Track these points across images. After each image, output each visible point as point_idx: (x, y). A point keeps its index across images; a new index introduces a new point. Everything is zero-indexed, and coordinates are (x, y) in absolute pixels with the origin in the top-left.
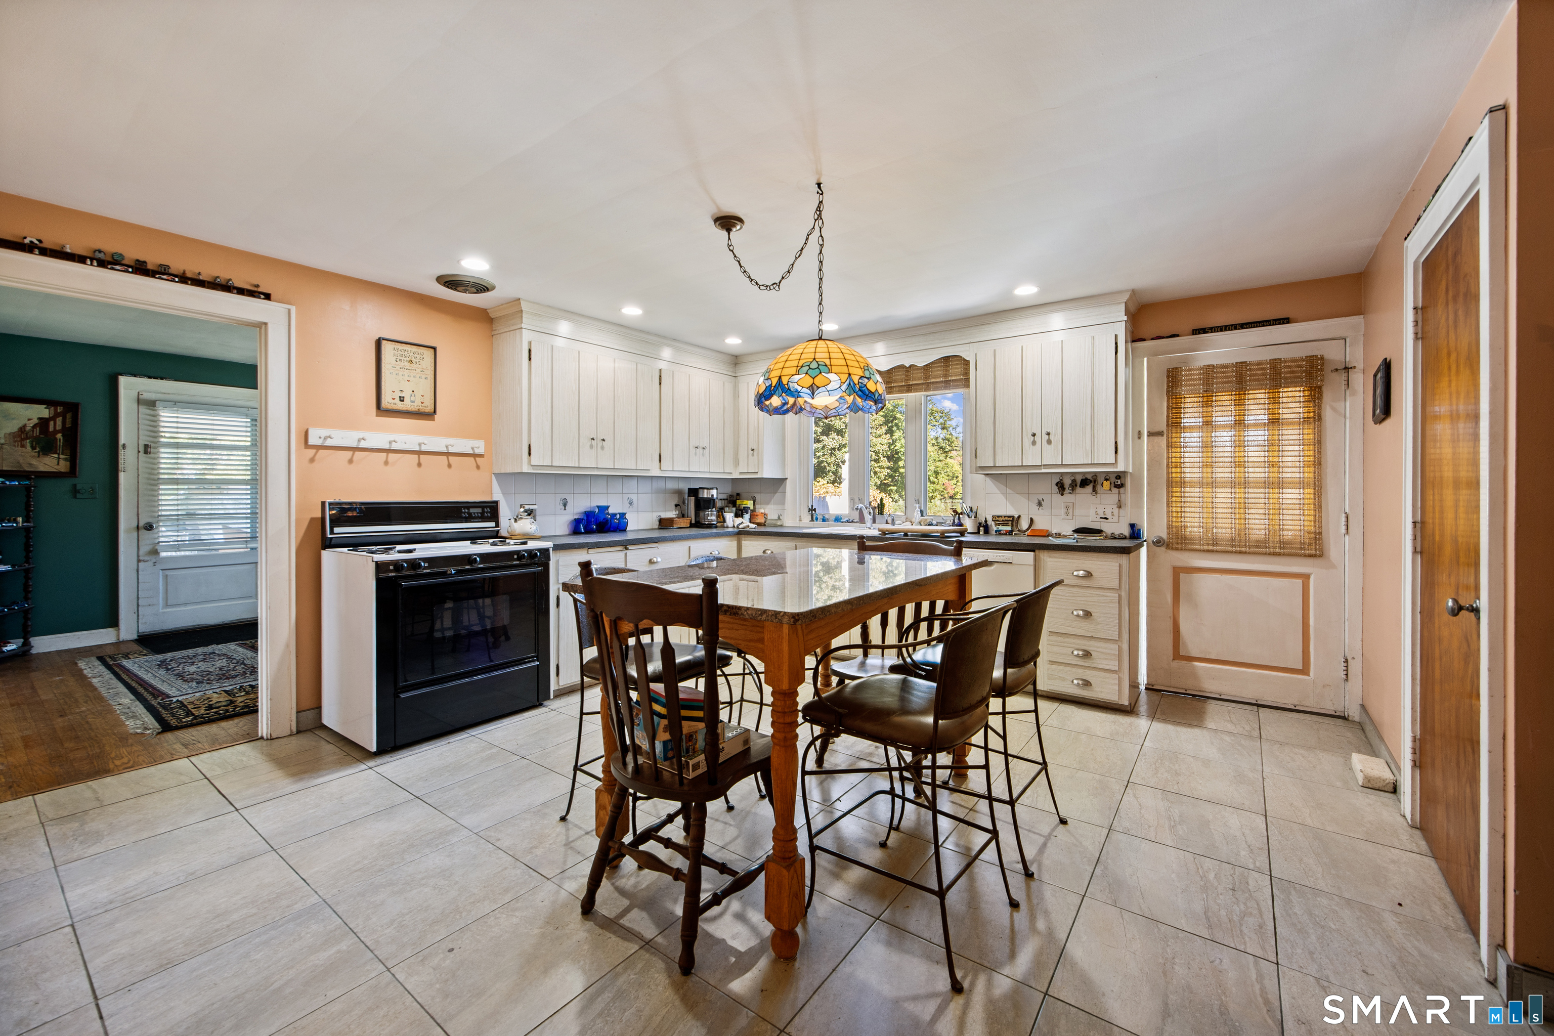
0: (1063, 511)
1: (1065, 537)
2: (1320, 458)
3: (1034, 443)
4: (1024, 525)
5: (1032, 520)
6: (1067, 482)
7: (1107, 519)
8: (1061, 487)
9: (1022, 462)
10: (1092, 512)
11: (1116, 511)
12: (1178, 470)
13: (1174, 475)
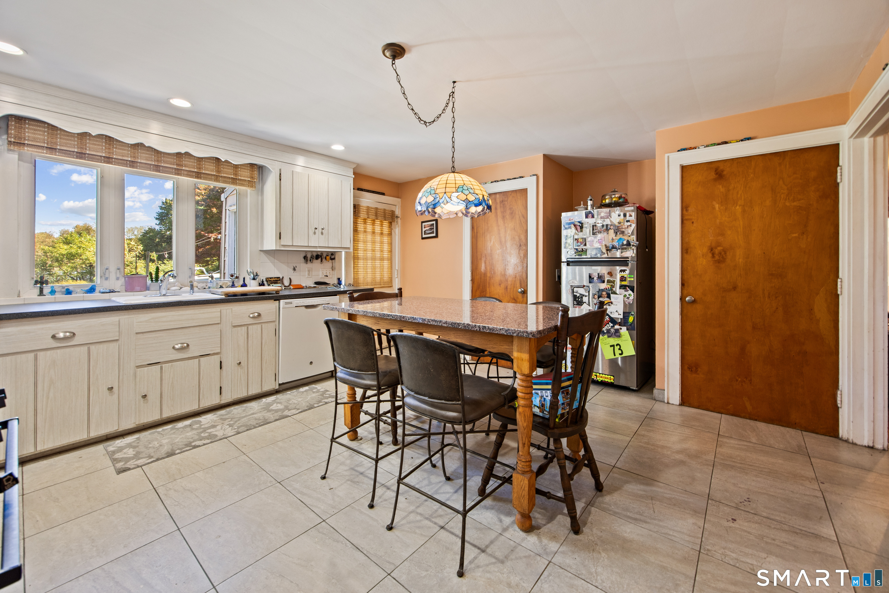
0: (307, 273)
1: (310, 287)
2: (391, 249)
3: (315, 233)
4: (286, 283)
5: (290, 279)
6: (309, 256)
7: (327, 276)
8: (305, 258)
9: (308, 244)
10: (320, 273)
11: (331, 272)
12: (357, 252)
13: (355, 254)
